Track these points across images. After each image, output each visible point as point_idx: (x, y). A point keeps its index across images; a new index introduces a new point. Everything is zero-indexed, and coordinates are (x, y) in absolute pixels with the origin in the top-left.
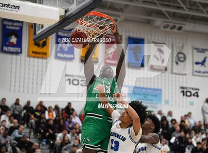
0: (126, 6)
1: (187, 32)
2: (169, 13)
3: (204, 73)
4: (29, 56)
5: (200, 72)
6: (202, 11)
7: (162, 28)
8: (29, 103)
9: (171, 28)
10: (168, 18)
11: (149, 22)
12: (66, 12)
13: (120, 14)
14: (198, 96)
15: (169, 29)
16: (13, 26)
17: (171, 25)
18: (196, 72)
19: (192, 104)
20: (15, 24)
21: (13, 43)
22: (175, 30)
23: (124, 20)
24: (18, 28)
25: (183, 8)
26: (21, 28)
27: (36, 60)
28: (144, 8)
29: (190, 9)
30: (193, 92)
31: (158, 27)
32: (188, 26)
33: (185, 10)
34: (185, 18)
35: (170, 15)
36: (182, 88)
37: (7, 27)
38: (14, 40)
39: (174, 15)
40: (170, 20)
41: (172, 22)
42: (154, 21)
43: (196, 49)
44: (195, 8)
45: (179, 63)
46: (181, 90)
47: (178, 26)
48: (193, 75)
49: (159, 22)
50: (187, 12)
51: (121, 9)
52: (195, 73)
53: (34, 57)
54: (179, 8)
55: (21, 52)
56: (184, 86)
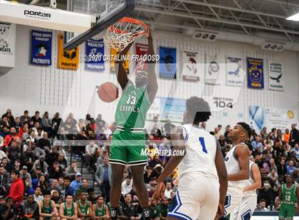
0: (157, 15)
1: (220, 41)
2: (201, 22)
3: (237, 83)
4: (59, 68)
5: (233, 82)
6: (235, 19)
7: (194, 37)
8: (57, 115)
9: (203, 37)
10: (199, 27)
11: (180, 31)
12: (97, 19)
13: (151, 23)
14: (231, 107)
15: (201, 38)
16: (42, 37)
17: (203, 34)
18: (229, 82)
19: (225, 115)
20: (44, 35)
21: (42, 54)
22: (208, 39)
23: (155, 29)
24: (47, 40)
25: (215, 16)
26: (51, 39)
27: (66, 71)
28: (175, 16)
29: (222, 17)
30: (227, 102)
31: (190, 36)
32: (221, 35)
33: (217, 19)
34: (218, 26)
35: (202, 24)
36: (215, 98)
37: (36, 38)
38: (43, 51)
39: (206, 24)
40: (203, 29)
41: (204, 31)
42: (186, 30)
43: (229, 58)
44: (228, 16)
45: (213, 72)
46: (215, 101)
47: (210, 35)
48: (226, 85)
49: (191, 31)
50: (220, 21)
51: (152, 18)
52: (229, 84)
53: (64, 69)
54: (211, 16)
55: (50, 64)
56: (218, 96)
